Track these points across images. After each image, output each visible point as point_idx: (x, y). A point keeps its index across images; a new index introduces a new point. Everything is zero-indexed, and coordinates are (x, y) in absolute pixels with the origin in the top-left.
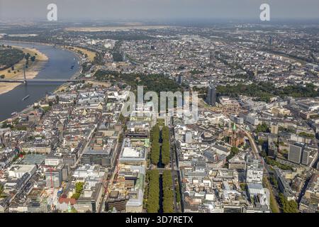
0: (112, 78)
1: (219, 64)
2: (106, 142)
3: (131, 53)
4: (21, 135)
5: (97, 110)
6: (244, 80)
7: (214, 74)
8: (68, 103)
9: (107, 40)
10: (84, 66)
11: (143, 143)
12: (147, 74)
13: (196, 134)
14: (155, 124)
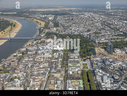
2: (57, 83)
3: (62, 22)
4: (5, 77)
5: (49, 58)
6: (123, 38)
7: (106, 34)
8: (32, 53)
9: (50, 15)
10: (40, 30)
11: (79, 83)
12: (72, 34)
13: (108, 75)
14: (82, 67)
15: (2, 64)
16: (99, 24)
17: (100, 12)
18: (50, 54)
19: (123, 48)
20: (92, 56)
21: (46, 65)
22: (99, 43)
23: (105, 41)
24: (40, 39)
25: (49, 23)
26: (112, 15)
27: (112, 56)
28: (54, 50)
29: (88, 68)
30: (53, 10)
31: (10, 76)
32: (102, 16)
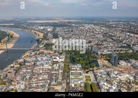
1: (109, 40)
3: (61, 33)
5: (48, 69)
6: (127, 49)
7: (109, 46)
8: (31, 64)
9: (48, 27)
10: (38, 41)
14: (85, 80)
16: (100, 36)
17: (100, 24)
18: (50, 65)
19: (128, 60)
20: (95, 68)
21: (46, 77)
22: (101, 54)
23: (108, 53)
24: (39, 50)
25: (48, 34)
26: (113, 27)
27: (117, 68)
28: (54, 61)
29: (92, 80)
30: (51, 22)
31: (6, 89)
32: (103, 28)
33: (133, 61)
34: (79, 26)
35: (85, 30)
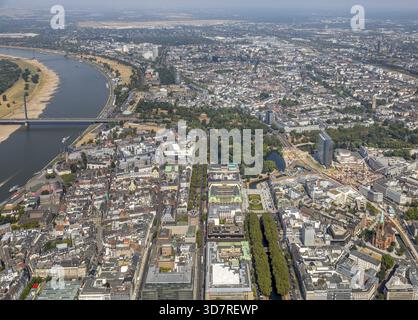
0: (164, 116)
1: (318, 88)
2: (179, 252)
3: (184, 68)
4: (29, 239)
5: (152, 180)
6: (360, 117)
7: (315, 106)
8: (102, 166)
9: (145, 44)
10: (117, 92)
11: (238, 250)
12: (217, 107)
13: (317, 225)
14: (247, 206)
15: (16, 203)
16: (294, 76)
17: (296, 35)
18: (156, 168)
19: (358, 147)
20: (275, 172)
21: (147, 201)
22: (293, 133)
23: (309, 129)
25: (144, 70)
26: (331, 45)
27: (329, 172)
29: (264, 206)
30: (153, 28)
31: (42, 238)
32: (303, 49)
33: (372, 152)
34: (237, 43)
35: (252, 55)
